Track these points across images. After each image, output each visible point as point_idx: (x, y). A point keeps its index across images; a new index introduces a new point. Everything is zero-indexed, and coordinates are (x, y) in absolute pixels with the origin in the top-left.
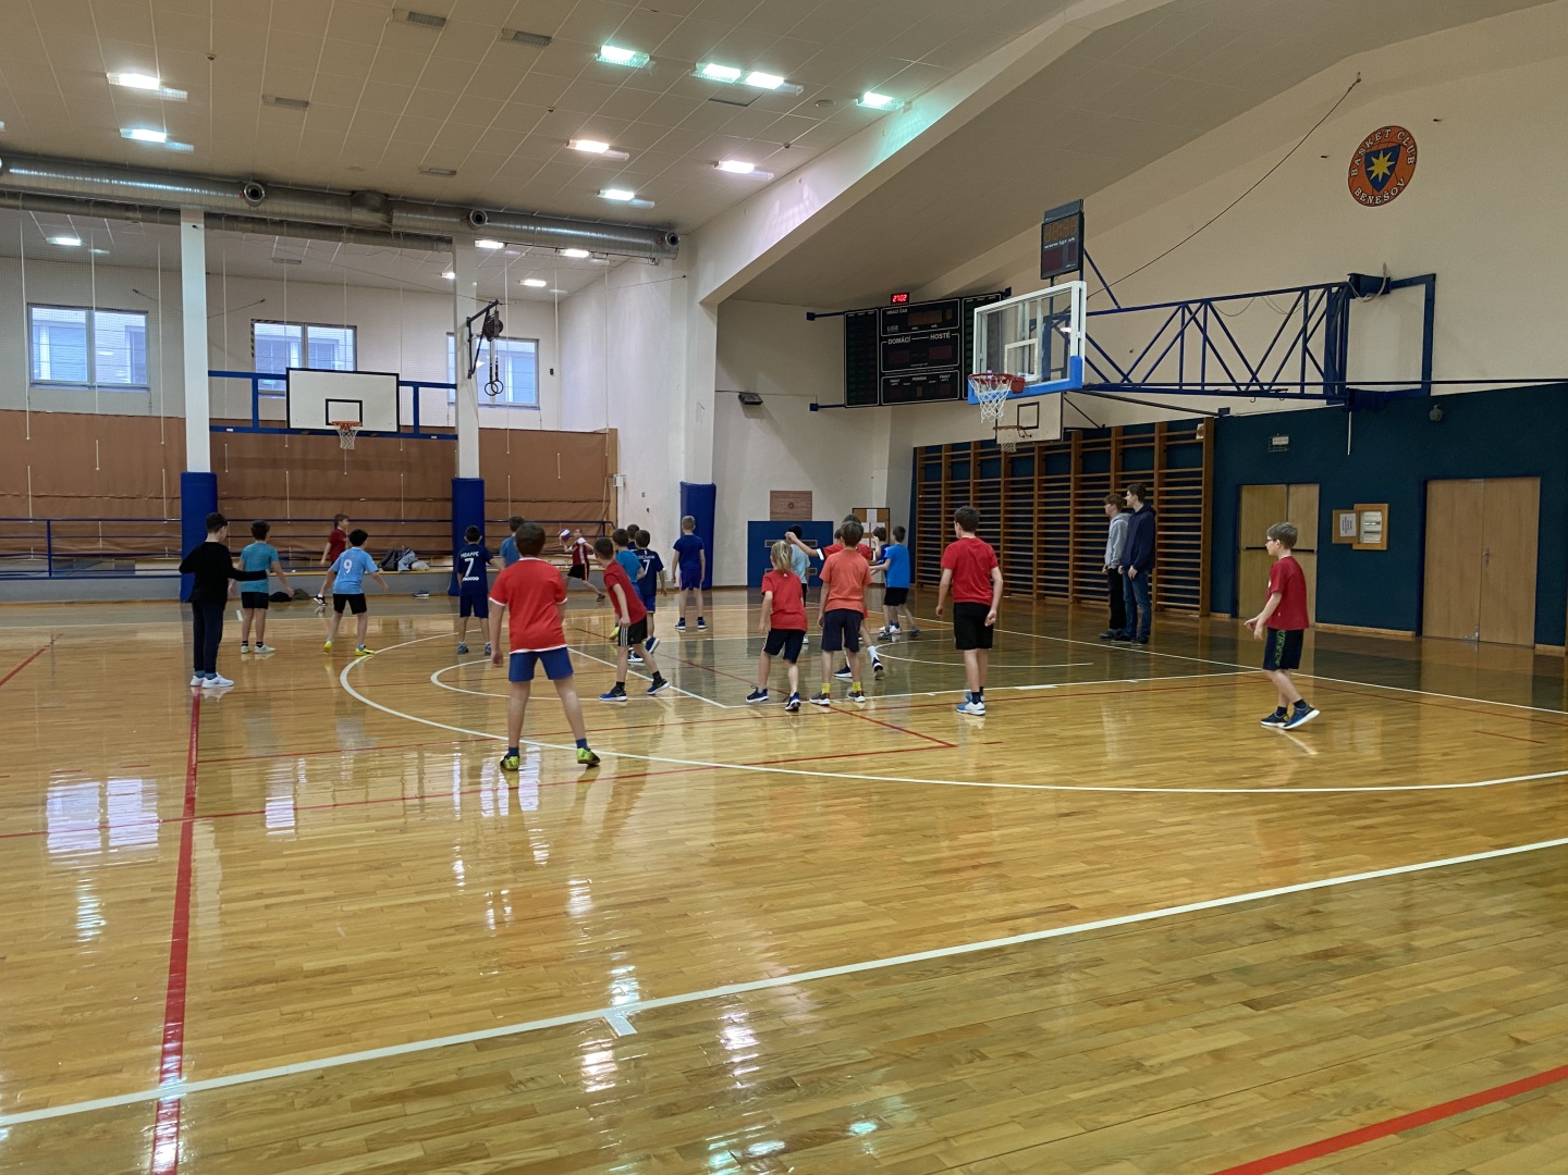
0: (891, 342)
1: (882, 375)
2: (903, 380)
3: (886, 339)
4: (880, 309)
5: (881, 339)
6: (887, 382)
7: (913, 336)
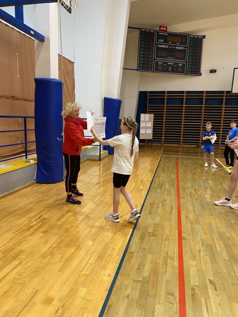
0: (160, 46)
1: (155, 59)
2: (164, 63)
3: (158, 44)
4: (156, 31)
5: (156, 44)
6: (157, 62)
7: (169, 46)
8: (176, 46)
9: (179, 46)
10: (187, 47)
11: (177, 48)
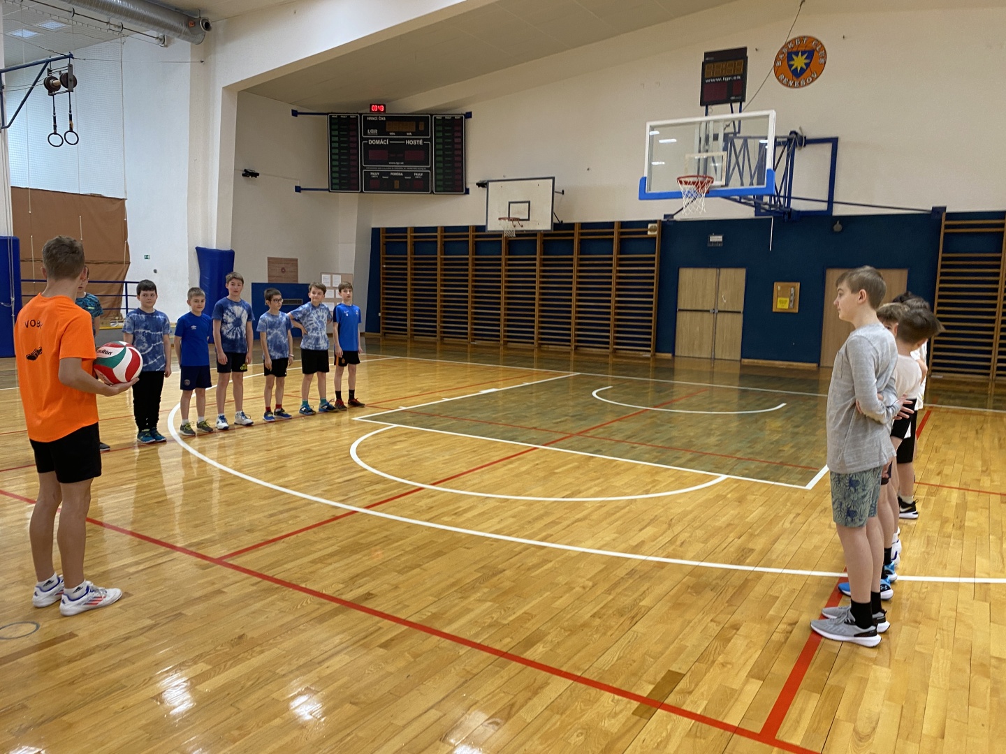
0: (371, 142)
1: (365, 168)
2: (382, 174)
3: (367, 139)
4: (361, 114)
6: (368, 174)
7: (390, 139)
8: (405, 139)
9: (413, 139)
10: (430, 140)
11: (407, 142)
